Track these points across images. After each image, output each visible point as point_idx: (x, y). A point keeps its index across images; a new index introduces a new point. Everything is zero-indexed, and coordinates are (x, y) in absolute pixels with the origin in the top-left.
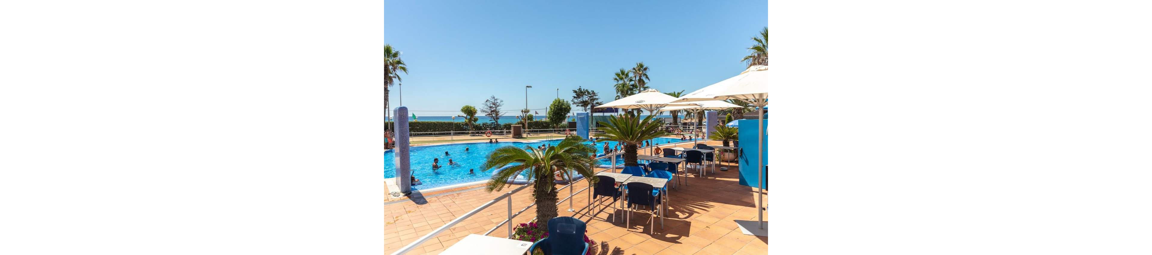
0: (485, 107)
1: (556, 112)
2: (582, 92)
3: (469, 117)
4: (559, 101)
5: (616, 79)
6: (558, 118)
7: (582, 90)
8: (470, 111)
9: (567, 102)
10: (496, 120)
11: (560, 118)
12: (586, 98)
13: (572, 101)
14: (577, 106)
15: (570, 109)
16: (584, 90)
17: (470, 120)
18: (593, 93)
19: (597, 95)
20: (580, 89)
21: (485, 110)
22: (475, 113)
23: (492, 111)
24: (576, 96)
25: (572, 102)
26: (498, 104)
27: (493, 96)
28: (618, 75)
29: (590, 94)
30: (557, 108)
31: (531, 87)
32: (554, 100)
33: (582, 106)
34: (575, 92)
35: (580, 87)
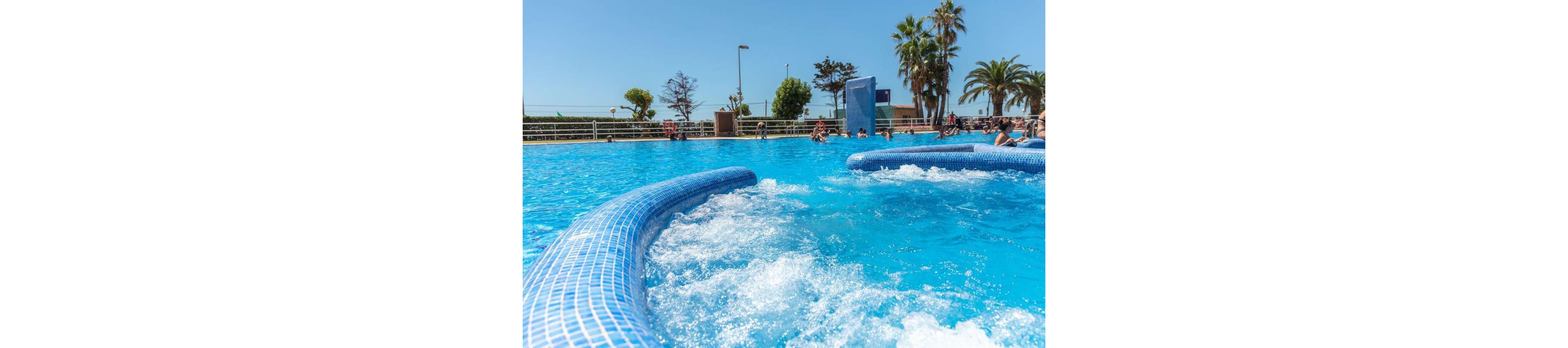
0: (666, 92)
1: (787, 100)
2: (831, 67)
3: (639, 109)
4: (793, 81)
5: (897, 36)
6: (791, 111)
7: (831, 63)
8: (640, 98)
9: (805, 84)
10: (686, 115)
11: (795, 110)
12: (836, 77)
13: (813, 82)
14: (823, 90)
15: (810, 95)
16: (833, 62)
17: (641, 116)
18: (851, 67)
19: (856, 72)
20: (827, 61)
21: (668, 97)
22: (650, 101)
23: (679, 100)
24: (820, 74)
25: (814, 85)
26: (688, 86)
27: (681, 72)
28: (902, 27)
29: (845, 70)
30: (789, 93)
31: (747, 48)
32: (783, 81)
33: (830, 91)
34: (818, 66)
35: (828, 57)
